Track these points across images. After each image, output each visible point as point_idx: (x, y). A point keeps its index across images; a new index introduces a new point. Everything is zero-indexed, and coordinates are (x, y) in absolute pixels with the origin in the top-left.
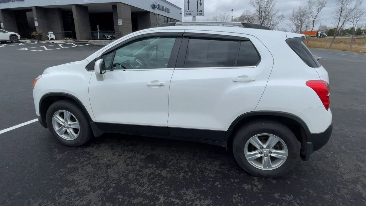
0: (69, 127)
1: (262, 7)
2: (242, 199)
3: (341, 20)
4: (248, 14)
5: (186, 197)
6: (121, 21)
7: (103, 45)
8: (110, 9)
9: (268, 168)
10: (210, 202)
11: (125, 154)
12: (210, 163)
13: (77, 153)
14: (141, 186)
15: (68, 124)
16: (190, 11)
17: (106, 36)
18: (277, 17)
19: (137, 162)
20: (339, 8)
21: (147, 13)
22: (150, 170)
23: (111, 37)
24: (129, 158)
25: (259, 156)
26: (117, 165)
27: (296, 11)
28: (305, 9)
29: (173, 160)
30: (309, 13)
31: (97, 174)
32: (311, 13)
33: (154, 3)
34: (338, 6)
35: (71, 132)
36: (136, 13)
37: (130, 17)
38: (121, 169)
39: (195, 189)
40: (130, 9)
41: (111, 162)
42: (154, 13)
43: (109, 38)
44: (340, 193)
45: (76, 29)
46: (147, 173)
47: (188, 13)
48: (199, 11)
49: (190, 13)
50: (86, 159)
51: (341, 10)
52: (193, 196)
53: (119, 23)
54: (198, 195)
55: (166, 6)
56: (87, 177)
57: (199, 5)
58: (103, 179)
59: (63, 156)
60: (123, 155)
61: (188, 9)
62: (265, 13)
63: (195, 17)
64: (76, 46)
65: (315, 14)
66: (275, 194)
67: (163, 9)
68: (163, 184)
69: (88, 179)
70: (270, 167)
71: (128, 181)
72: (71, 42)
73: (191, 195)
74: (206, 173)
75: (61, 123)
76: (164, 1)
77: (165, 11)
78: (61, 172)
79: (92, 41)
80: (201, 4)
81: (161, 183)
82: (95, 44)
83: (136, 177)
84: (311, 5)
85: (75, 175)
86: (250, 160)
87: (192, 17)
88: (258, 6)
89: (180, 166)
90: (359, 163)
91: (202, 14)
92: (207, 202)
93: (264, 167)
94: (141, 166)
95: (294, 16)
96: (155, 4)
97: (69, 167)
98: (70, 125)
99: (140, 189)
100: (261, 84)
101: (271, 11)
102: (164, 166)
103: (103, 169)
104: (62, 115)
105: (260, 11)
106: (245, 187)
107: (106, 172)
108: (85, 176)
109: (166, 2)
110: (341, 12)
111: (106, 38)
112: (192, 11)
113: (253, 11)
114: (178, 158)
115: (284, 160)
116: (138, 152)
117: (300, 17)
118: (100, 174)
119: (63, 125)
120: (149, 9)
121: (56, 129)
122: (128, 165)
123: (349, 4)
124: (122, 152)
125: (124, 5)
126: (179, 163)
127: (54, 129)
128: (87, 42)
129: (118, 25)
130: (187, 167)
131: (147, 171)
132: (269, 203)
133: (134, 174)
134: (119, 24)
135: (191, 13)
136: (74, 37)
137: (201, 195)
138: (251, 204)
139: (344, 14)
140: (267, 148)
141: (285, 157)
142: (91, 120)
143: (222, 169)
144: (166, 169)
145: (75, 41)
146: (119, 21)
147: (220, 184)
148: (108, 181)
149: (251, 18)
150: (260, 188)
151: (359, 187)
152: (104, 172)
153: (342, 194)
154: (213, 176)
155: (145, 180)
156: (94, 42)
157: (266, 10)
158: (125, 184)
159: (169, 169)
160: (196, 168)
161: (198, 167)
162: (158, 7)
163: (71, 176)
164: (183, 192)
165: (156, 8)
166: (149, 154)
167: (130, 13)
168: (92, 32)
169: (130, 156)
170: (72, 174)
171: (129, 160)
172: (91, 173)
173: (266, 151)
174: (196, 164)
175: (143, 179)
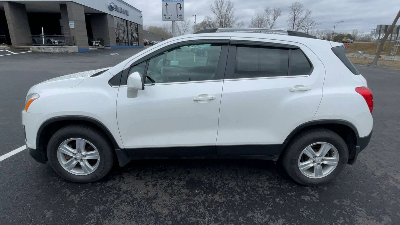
0: (83, 158)
1: (222, 14)
2: (309, 211)
3: (294, 28)
4: (209, 20)
5: (258, 220)
6: (73, 24)
7: (50, 51)
8: (57, 9)
9: (319, 176)
10: (283, 221)
11: (160, 183)
12: (258, 179)
13: (98, 190)
14: (202, 218)
15: (82, 154)
16: (170, 15)
17: (52, 40)
18: (237, 24)
19: (179, 190)
20: (292, 16)
21: (103, 15)
22: (200, 197)
23: (59, 42)
24: (168, 186)
25: (312, 165)
26: (159, 198)
27: (254, 18)
28: (263, 17)
29: (217, 182)
30: (267, 21)
31: (142, 212)
32: (268, 20)
33: (111, 4)
34: (292, 15)
35: (85, 165)
36: (90, 14)
37: (84, 19)
38: (166, 201)
39: (260, 210)
40: (83, 9)
41: (150, 195)
42: (112, 15)
43: (56, 44)
44: (382, 189)
45: (10, 32)
46: (199, 201)
47: (167, 17)
48: (179, 16)
49: (169, 17)
50: (116, 196)
51: (294, 19)
52: (263, 218)
53: (70, 25)
54: (268, 216)
55: (124, 8)
56: (131, 218)
57: (179, 9)
58: (152, 217)
59: (82, 197)
60: (158, 184)
61: (167, 13)
62: (225, 19)
63: (174, 21)
64: (14, 53)
65: (272, 22)
66: (334, 201)
67: (121, 11)
68: (225, 211)
69: (135, 221)
70: (321, 174)
71: (184, 215)
72: (4, 49)
73: (261, 217)
74: (260, 191)
75: (72, 155)
76: (119, 1)
77: (124, 14)
78: (91, 218)
79: (35, 48)
80: (181, 8)
81: (221, 210)
82: (39, 51)
83: (190, 208)
84: (268, 14)
85: (113, 219)
86: (303, 170)
87: (172, 21)
88: (218, 13)
89: (229, 187)
90: (378, 160)
91: (182, 19)
92: (281, 221)
93: (316, 176)
94: (186, 194)
95: (252, 24)
96: (113, 5)
97: (99, 209)
98: (85, 156)
99: (203, 222)
100: (317, 93)
101: (230, 18)
102: (212, 190)
103: (144, 205)
104: (73, 145)
105: (220, 17)
106: (305, 199)
107: (151, 208)
108: (128, 218)
109: (122, 3)
110: (294, 21)
111: (52, 43)
112: (171, 15)
113: (214, 17)
114: (222, 179)
115: (335, 166)
116: (174, 178)
117: (259, 24)
118: (145, 212)
119: (75, 156)
120: (105, 10)
121: (62, 164)
122: (171, 195)
123: (301, 14)
124: (154, 180)
125: (76, 4)
126: (226, 184)
127: (59, 163)
128: (29, 48)
129: (70, 29)
130: (236, 187)
131: (197, 198)
132: (334, 210)
133: (185, 204)
134: (70, 27)
135: (171, 17)
136: (9, 42)
137: (270, 215)
138: (320, 214)
139: (297, 22)
140: (320, 156)
141: (336, 163)
142: (118, 147)
143: (272, 183)
144: (217, 193)
145: (11, 48)
146: (70, 23)
147: (281, 200)
148: (161, 219)
149: (212, 24)
150: (318, 198)
151: (391, 181)
152: (149, 208)
153: (384, 191)
154: (269, 193)
155: (202, 210)
156: (39, 48)
157: (226, 17)
158: (182, 218)
159: (220, 193)
160: (247, 188)
161: (248, 186)
162: (116, 9)
163: (108, 221)
164: (251, 216)
165: (114, 10)
166: (187, 179)
167: (84, 14)
168: (32, 36)
169: (167, 184)
170: (108, 219)
171: (169, 189)
172: (132, 213)
173: (318, 159)
174: (245, 183)
175: (199, 209)
